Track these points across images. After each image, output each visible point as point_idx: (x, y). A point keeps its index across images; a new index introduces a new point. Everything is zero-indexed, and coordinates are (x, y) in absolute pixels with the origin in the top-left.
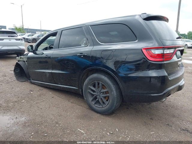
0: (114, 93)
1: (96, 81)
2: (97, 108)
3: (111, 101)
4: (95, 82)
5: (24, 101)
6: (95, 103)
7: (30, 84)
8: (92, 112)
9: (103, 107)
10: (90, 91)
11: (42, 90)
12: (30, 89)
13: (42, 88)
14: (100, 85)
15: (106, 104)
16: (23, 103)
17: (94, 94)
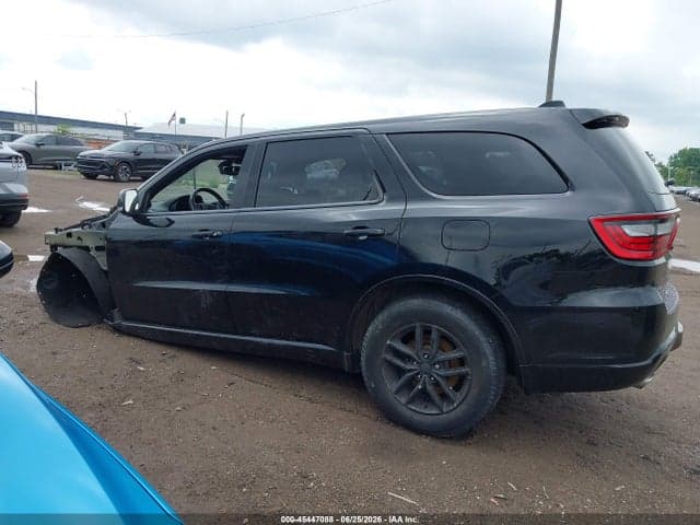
0: (489, 364)
1: (418, 325)
2: (417, 417)
3: (474, 391)
4: (415, 327)
5: (131, 402)
6: (411, 401)
7: (111, 335)
8: (398, 431)
9: (443, 413)
10: (389, 357)
11: (174, 356)
12: (128, 356)
13: (171, 351)
14: (434, 335)
15: (453, 403)
16: (134, 411)
17: (408, 367)
